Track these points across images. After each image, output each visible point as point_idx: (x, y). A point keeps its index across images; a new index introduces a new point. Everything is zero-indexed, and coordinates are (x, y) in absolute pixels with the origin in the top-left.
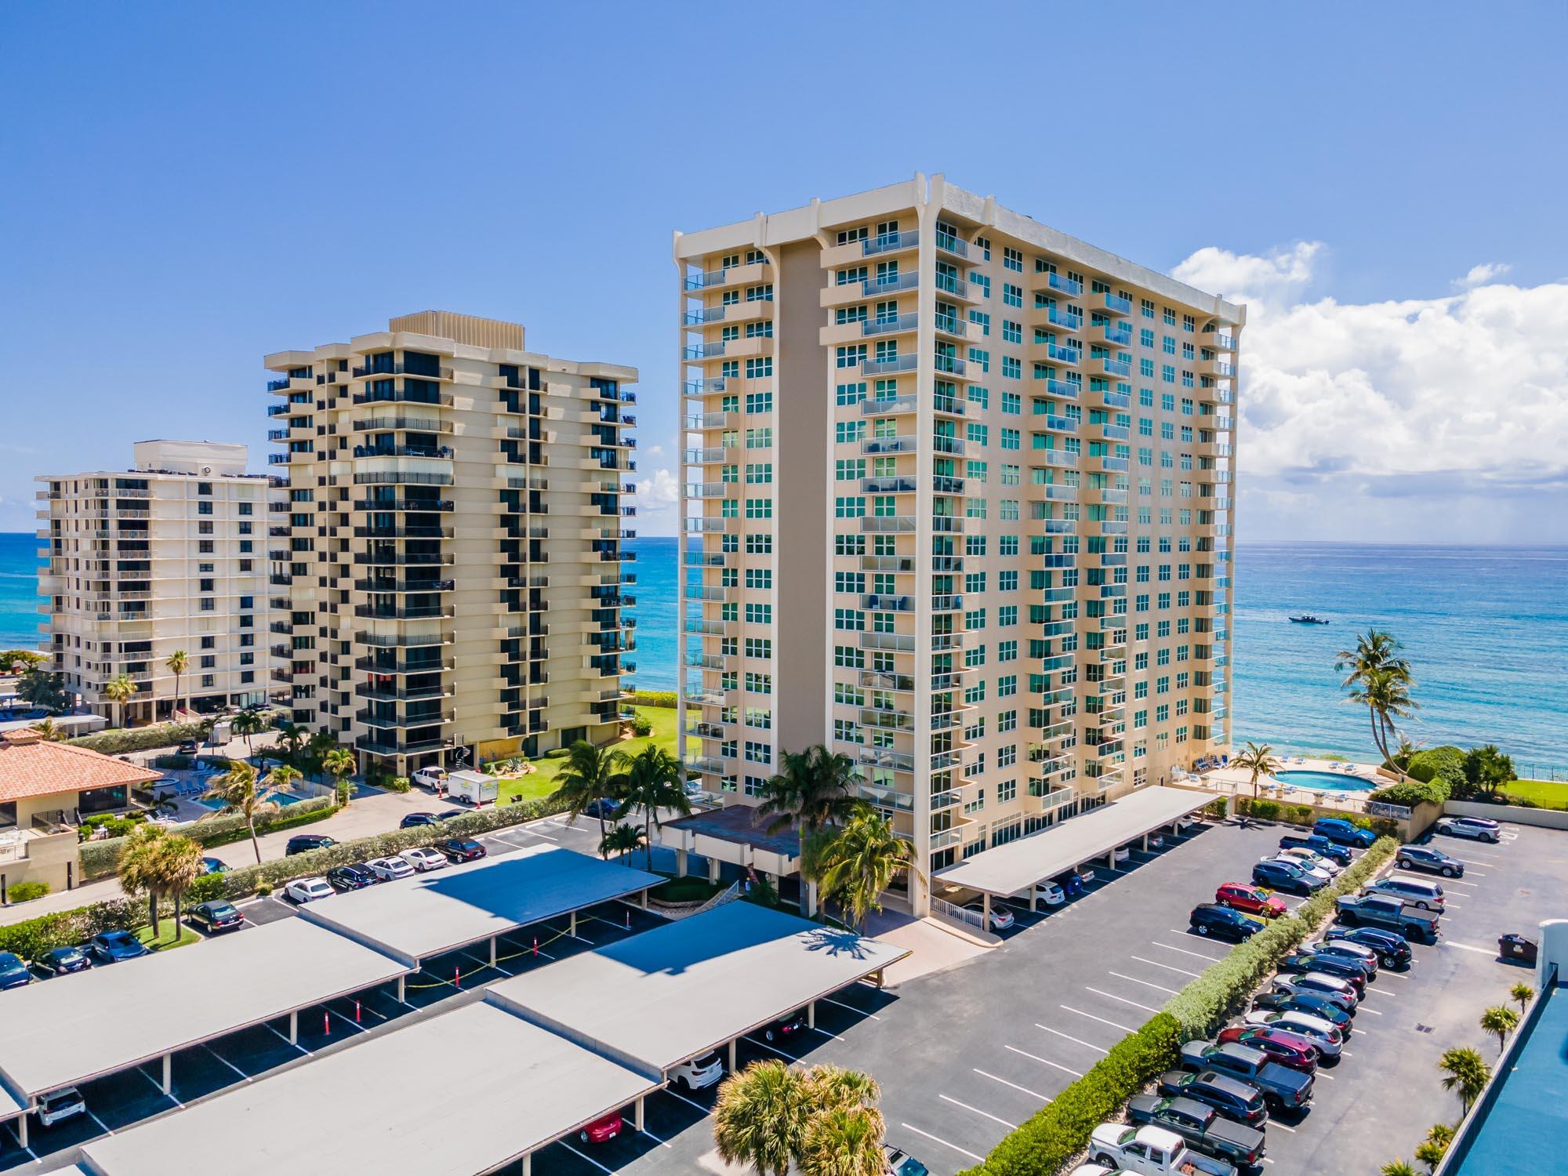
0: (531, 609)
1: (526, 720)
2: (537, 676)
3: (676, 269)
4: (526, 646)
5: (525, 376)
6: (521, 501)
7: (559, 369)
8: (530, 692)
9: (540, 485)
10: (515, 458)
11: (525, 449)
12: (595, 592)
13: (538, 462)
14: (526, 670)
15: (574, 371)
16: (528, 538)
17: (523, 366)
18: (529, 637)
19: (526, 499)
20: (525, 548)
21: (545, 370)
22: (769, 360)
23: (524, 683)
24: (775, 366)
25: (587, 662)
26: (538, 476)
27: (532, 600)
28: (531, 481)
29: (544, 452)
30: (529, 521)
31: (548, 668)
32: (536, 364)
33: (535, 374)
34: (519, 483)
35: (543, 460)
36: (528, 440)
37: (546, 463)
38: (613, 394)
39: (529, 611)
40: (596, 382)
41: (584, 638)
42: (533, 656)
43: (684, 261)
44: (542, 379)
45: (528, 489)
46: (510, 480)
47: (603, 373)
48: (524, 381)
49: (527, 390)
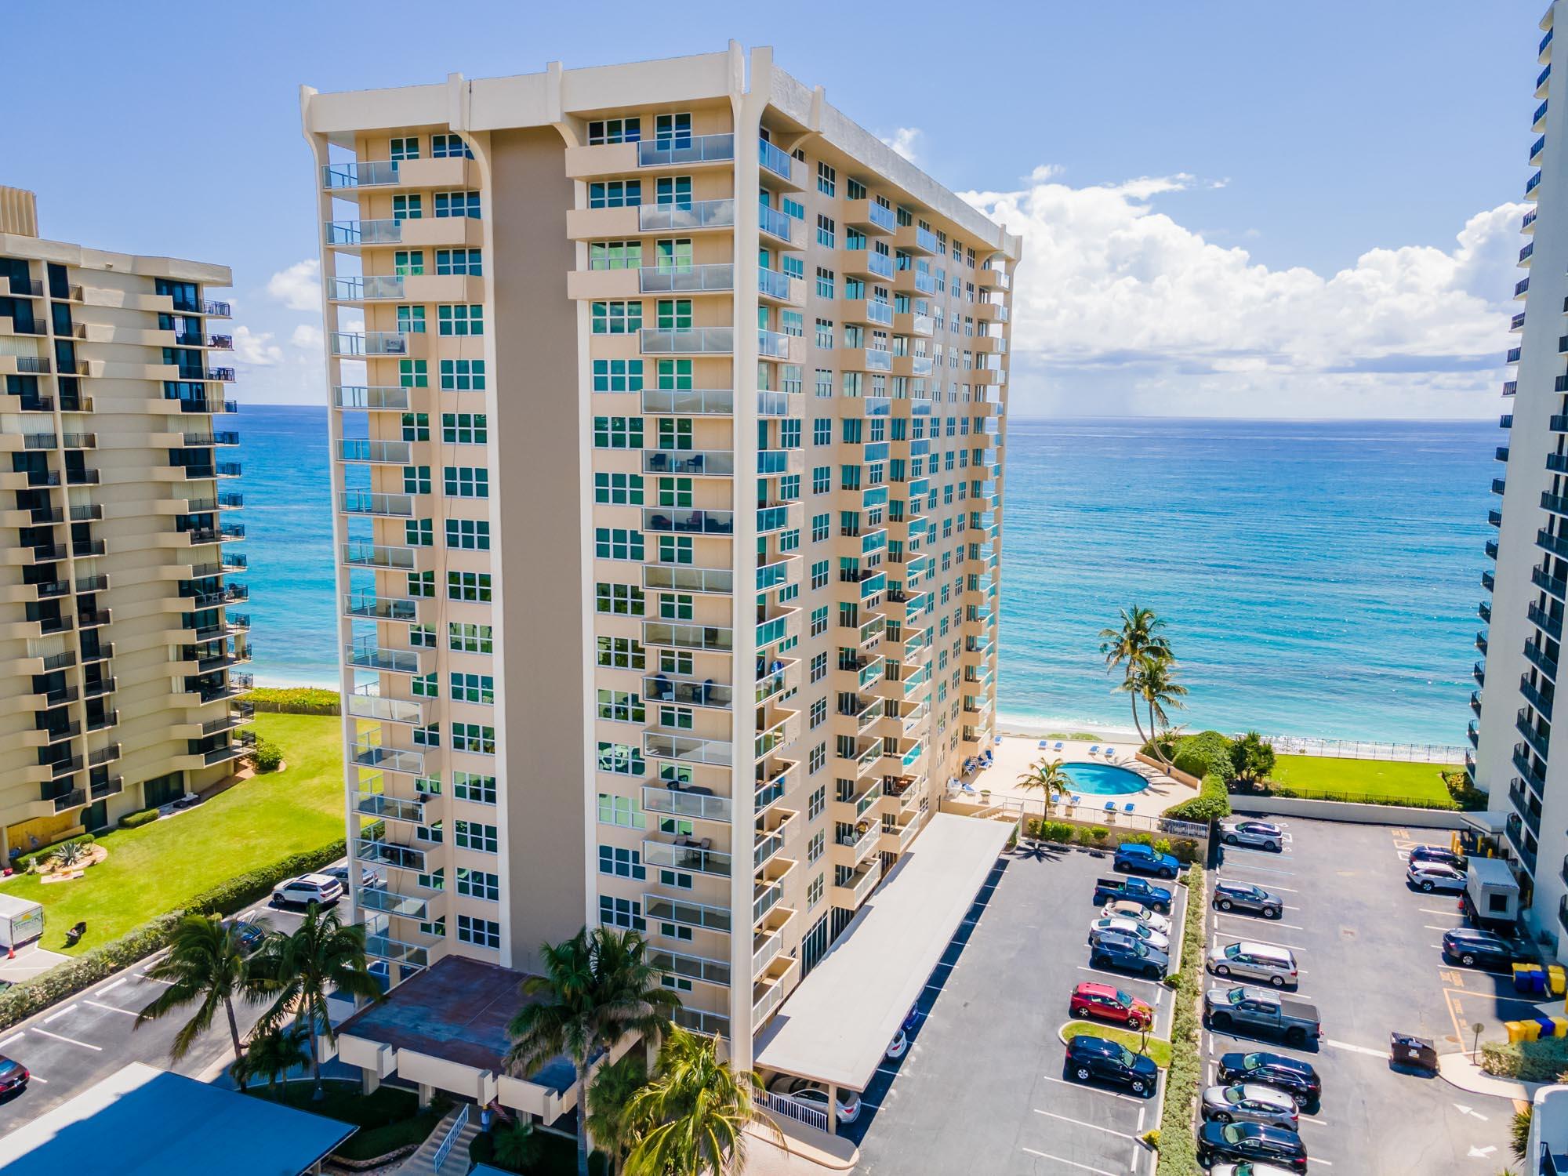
0: (81, 624)
1: (84, 781)
2: (98, 715)
3: (311, 148)
4: (78, 677)
5: (41, 276)
6: (51, 468)
7: (101, 266)
8: (87, 742)
9: (82, 442)
10: (32, 402)
11: (50, 386)
12: (186, 589)
13: (75, 406)
14: (79, 711)
15: (127, 268)
16: (68, 521)
17: (37, 261)
18: (80, 665)
19: (58, 463)
20: (64, 535)
21: (76, 267)
22: (477, 310)
23: (79, 732)
24: (488, 318)
25: (178, 685)
26: (78, 426)
27: (81, 610)
28: (66, 437)
29: (85, 392)
30: (67, 497)
31: (116, 702)
32: (59, 258)
33: (58, 273)
34: (45, 442)
35: (84, 404)
36: (55, 374)
37: (90, 408)
38: (193, 303)
39: (77, 628)
40: (164, 285)
41: (172, 653)
42: (89, 689)
43: (323, 138)
44: (73, 280)
45: (62, 448)
46: (27, 437)
47: (175, 273)
48: (41, 283)
49: (48, 298)
